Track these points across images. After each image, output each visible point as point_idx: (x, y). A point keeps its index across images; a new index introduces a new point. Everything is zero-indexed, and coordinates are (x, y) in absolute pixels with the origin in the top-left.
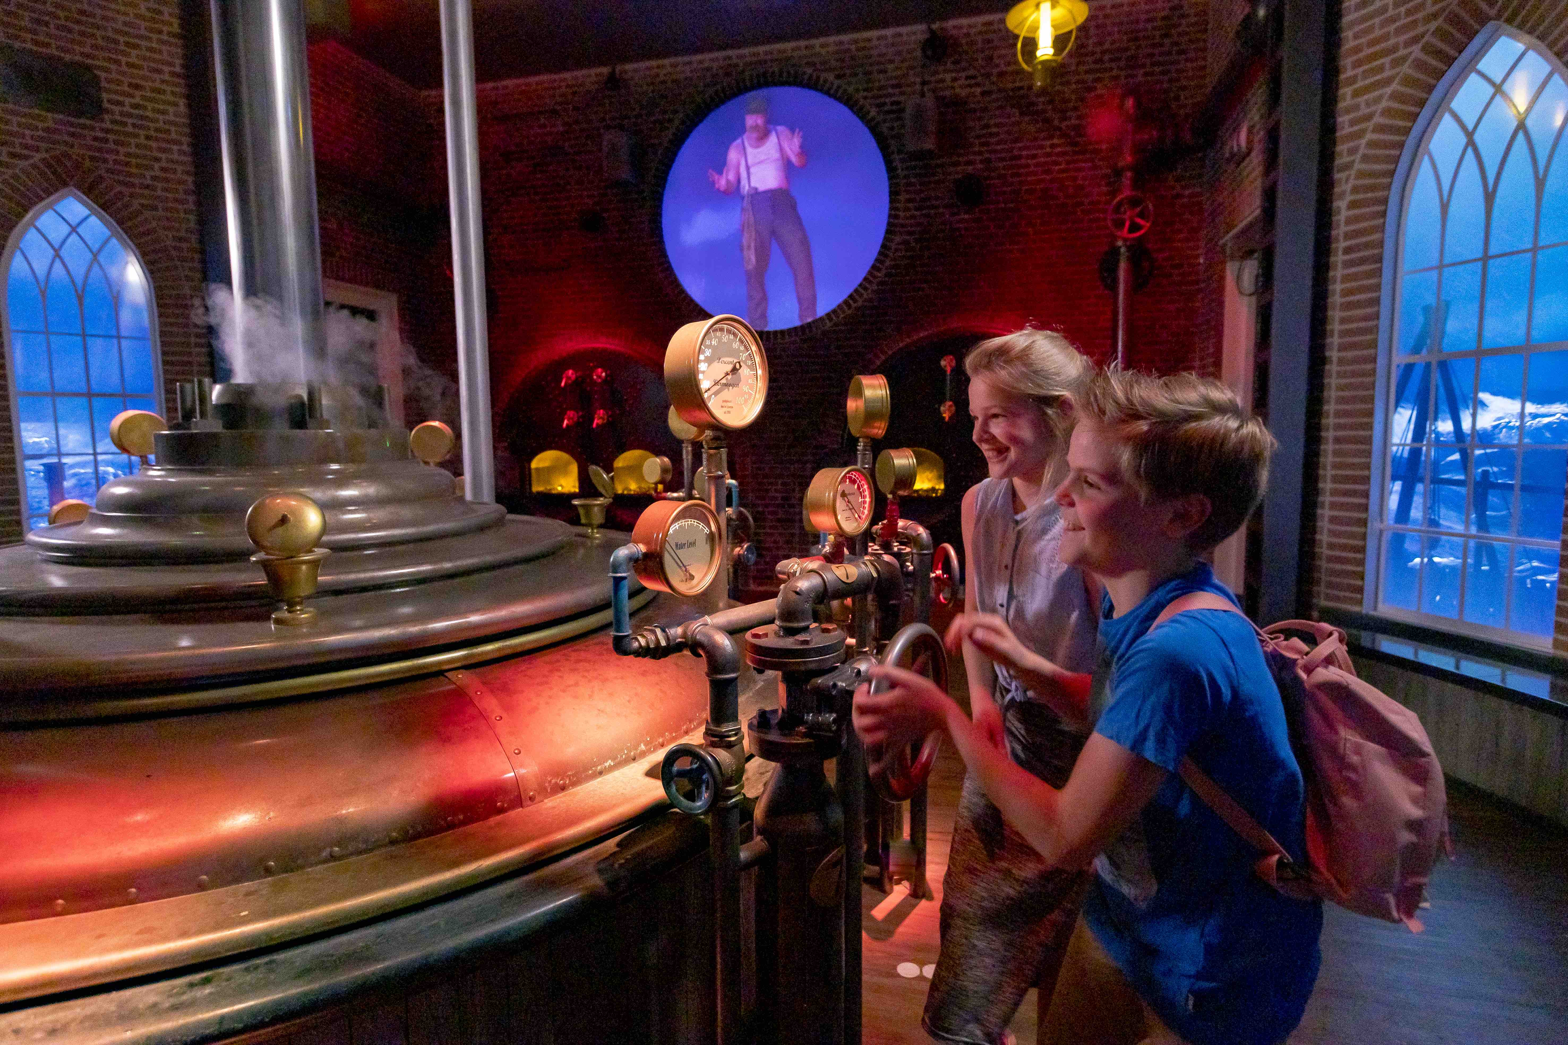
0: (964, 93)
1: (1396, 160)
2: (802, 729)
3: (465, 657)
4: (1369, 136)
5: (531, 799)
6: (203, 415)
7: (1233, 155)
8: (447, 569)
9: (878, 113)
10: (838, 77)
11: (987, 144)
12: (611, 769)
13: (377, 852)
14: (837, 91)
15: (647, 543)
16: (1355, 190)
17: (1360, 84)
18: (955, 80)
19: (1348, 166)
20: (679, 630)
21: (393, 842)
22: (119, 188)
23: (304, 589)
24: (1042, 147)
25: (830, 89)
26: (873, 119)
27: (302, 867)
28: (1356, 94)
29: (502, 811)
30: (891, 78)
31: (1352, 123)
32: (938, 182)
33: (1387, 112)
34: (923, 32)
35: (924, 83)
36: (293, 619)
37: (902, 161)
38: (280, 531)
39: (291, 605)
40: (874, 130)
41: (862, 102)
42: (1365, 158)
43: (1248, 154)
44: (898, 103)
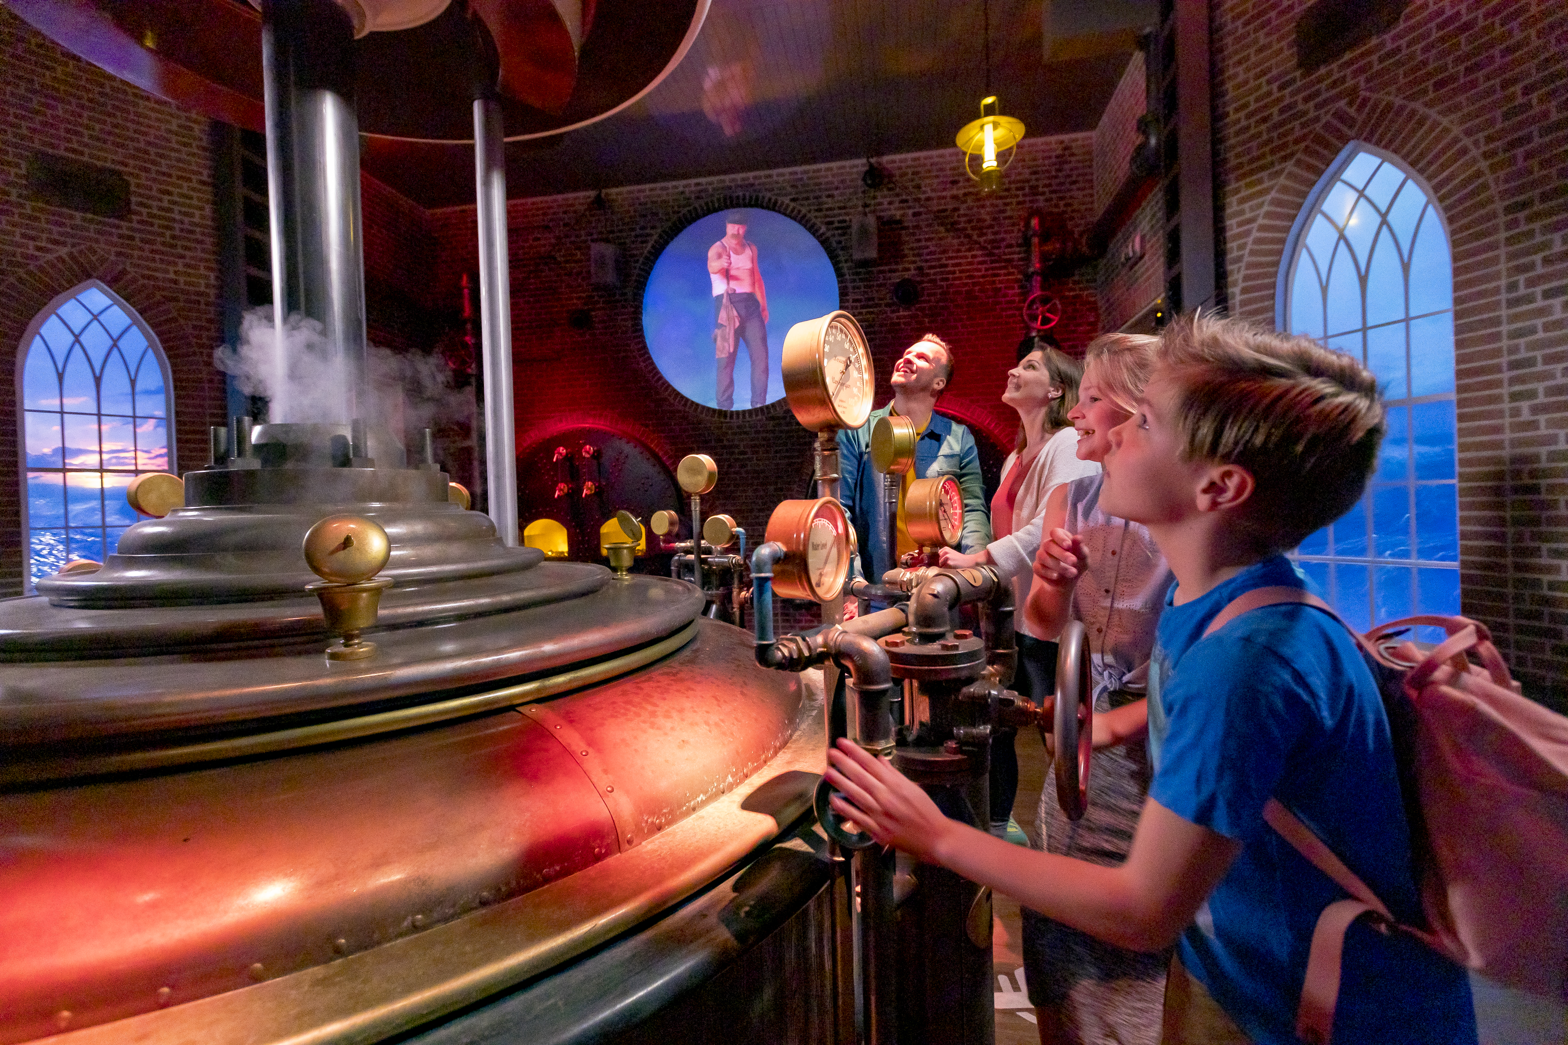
0: (898, 214)
1: (1280, 253)
2: (952, 744)
3: (538, 690)
4: (1255, 234)
5: (629, 842)
6: (240, 454)
7: (1128, 259)
8: (507, 602)
9: (828, 230)
10: (793, 200)
11: (919, 255)
12: (704, 803)
13: (466, 917)
14: (792, 211)
15: (786, 543)
16: (1246, 278)
17: (1243, 194)
18: (890, 203)
19: (1239, 259)
20: (820, 639)
21: (484, 903)
22: (142, 282)
23: (363, 622)
24: (966, 257)
25: (786, 209)
26: (823, 234)
27: (379, 943)
28: (1242, 201)
29: (600, 858)
30: (838, 201)
31: (1240, 224)
32: (879, 286)
33: (1268, 215)
34: (863, 165)
35: (866, 206)
36: (352, 653)
37: (849, 268)
38: (341, 554)
39: (349, 638)
40: (824, 242)
41: (814, 220)
42: (1252, 253)
43: (1142, 257)
44: (844, 221)
